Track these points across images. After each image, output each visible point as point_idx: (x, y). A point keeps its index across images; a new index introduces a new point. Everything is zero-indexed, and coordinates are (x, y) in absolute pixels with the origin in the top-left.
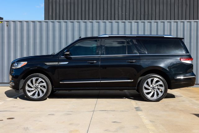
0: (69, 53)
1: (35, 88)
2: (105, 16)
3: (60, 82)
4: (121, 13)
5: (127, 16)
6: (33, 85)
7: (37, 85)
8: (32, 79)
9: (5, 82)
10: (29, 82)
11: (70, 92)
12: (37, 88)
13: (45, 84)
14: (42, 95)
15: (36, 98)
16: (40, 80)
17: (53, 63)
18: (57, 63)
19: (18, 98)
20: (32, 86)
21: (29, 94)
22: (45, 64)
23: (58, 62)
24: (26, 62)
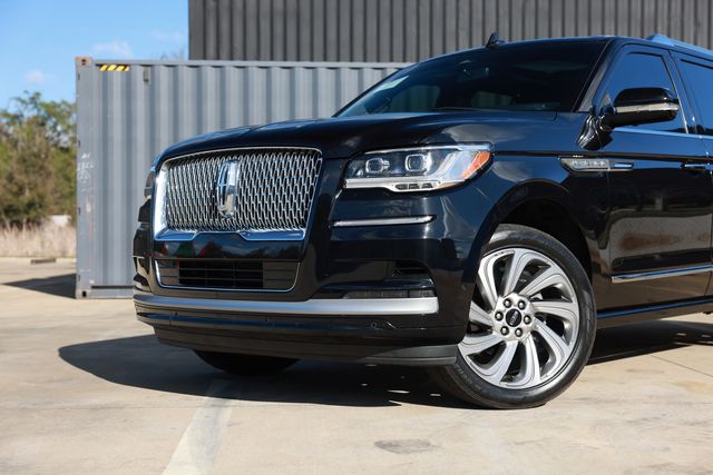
3: (614, 279)
6: (489, 330)
13: (521, 258)
20: (495, 338)
22: (566, 167)
23: (607, 160)
24: (485, 147)
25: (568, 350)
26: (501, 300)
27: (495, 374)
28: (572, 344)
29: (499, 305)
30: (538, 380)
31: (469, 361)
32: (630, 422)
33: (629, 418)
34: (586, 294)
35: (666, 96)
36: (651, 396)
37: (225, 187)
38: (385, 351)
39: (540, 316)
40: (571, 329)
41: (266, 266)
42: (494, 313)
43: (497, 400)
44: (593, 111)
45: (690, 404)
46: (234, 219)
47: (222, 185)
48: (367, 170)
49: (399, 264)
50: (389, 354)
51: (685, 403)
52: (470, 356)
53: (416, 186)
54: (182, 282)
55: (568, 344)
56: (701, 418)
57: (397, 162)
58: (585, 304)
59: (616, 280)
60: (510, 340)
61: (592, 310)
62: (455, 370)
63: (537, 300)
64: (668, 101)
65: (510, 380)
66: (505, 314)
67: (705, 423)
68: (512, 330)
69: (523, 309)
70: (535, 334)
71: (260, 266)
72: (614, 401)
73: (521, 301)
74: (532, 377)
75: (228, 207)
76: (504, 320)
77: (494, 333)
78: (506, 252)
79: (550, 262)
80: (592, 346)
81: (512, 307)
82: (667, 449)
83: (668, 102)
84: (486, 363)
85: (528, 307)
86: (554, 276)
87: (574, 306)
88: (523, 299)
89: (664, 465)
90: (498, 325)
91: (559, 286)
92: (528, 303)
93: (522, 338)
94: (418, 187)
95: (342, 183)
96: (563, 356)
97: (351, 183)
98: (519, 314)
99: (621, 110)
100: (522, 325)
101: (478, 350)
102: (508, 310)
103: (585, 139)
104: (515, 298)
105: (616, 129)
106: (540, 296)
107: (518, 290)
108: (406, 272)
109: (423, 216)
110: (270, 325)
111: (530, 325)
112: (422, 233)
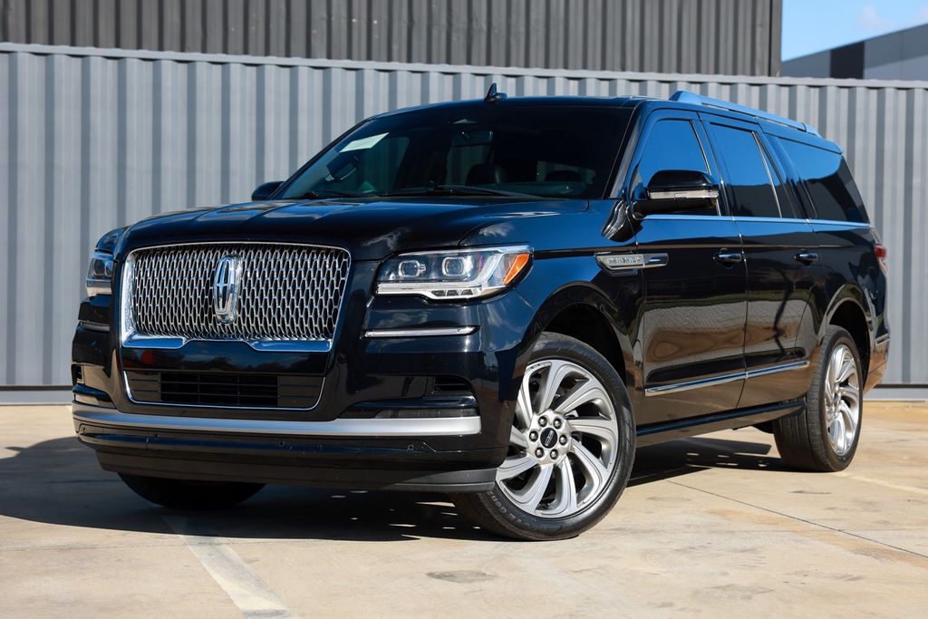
2: (257, 29)
4: (344, 13)
5: (379, 36)
22: (602, 265)
23: (642, 255)
24: (524, 248)
25: (606, 474)
26: (536, 418)
27: (529, 501)
28: (611, 467)
29: (534, 423)
30: (574, 508)
31: (503, 487)
32: (677, 550)
33: (675, 547)
34: (625, 410)
35: (705, 181)
36: (689, 526)
37: (225, 288)
38: (421, 476)
39: (576, 435)
40: (609, 451)
41: (282, 380)
42: (528, 432)
43: (532, 530)
44: (624, 197)
45: (732, 532)
46: (235, 325)
47: (221, 285)
48: (400, 273)
49: (439, 380)
50: (423, 479)
51: (727, 532)
52: (503, 481)
53: (454, 293)
54: (165, 398)
55: (606, 466)
56: (749, 546)
57: (433, 265)
58: (624, 421)
59: (650, 393)
60: (544, 462)
61: (632, 429)
62: (489, 497)
63: (572, 417)
64: (705, 188)
65: (545, 508)
66: (540, 434)
67: (753, 550)
68: (547, 451)
69: (558, 428)
70: (571, 456)
71: (275, 380)
72: (651, 531)
73: (557, 419)
74: (568, 504)
75: (228, 311)
76: (539, 440)
77: (528, 455)
78: (543, 364)
79: (587, 375)
80: (631, 469)
81: (548, 426)
82: (725, 574)
83: (709, 188)
84: (520, 489)
85: (564, 425)
86: (591, 390)
87: (613, 424)
88: (560, 417)
89: (728, 586)
90: (532, 446)
91: (597, 402)
92: (564, 422)
93: (558, 461)
94: (457, 294)
95: (374, 287)
96: (601, 480)
97: (384, 289)
98: (555, 434)
99: (655, 196)
100: (558, 446)
101: (511, 474)
102: (543, 429)
103: (613, 229)
104: (551, 415)
105: (648, 217)
106: (575, 413)
107: (553, 406)
108: (445, 389)
109: (464, 327)
110: (286, 448)
111: (566, 445)
112: (462, 345)
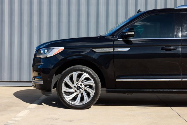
0: (133, 33)
1: (76, 89)
3: (117, 80)
6: (73, 83)
7: (80, 83)
8: (72, 74)
9: (5, 81)
10: (67, 80)
11: (129, 95)
12: (79, 88)
13: (92, 83)
14: (88, 101)
15: (77, 104)
16: (85, 75)
17: (106, 49)
18: (112, 49)
19: (43, 104)
20: (72, 86)
21: (68, 98)
24: (62, 47)
